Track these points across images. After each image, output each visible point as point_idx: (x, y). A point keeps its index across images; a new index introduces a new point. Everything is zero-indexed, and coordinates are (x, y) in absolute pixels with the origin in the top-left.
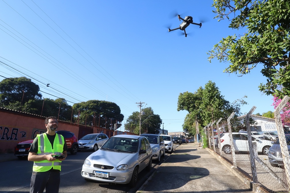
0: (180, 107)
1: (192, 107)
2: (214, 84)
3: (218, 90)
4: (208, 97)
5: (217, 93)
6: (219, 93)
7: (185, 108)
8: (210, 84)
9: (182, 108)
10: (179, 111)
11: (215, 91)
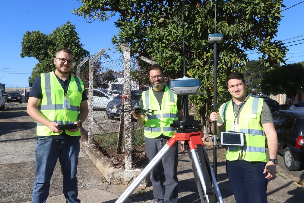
0: (26, 52)
1: (43, 54)
2: (73, 27)
3: (77, 36)
4: (64, 42)
5: (75, 39)
6: (79, 40)
7: (32, 54)
8: (69, 26)
9: (29, 53)
10: (24, 57)
11: (74, 36)
